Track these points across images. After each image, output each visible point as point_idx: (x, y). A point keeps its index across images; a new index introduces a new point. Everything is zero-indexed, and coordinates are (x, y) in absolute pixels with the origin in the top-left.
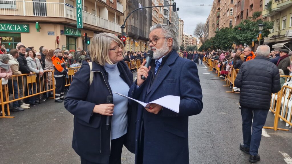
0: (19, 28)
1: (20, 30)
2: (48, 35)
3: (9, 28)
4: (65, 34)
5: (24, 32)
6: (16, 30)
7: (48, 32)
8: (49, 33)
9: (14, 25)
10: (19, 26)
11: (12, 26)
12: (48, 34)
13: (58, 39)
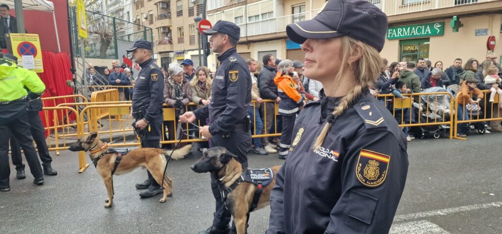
0: (428, 30)
1: (430, 33)
2: (476, 35)
5: (435, 34)
6: (423, 33)
7: (476, 30)
8: (478, 33)
9: (421, 27)
10: (428, 27)
11: (419, 28)
12: (476, 33)
13: (491, 42)
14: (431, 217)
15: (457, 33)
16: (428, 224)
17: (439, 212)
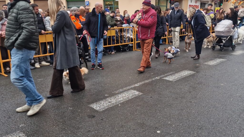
14: (133, 88)
16: (133, 91)
17: (136, 85)
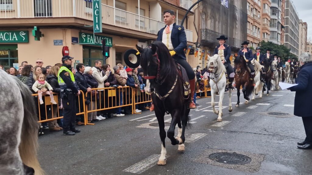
0: (15, 37)
1: (17, 40)
3: (2, 37)
4: (80, 43)
5: (21, 42)
6: (11, 40)
7: (54, 41)
9: (8, 33)
10: (15, 34)
11: (6, 34)
13: (65, 51)
15: (39, 41)
